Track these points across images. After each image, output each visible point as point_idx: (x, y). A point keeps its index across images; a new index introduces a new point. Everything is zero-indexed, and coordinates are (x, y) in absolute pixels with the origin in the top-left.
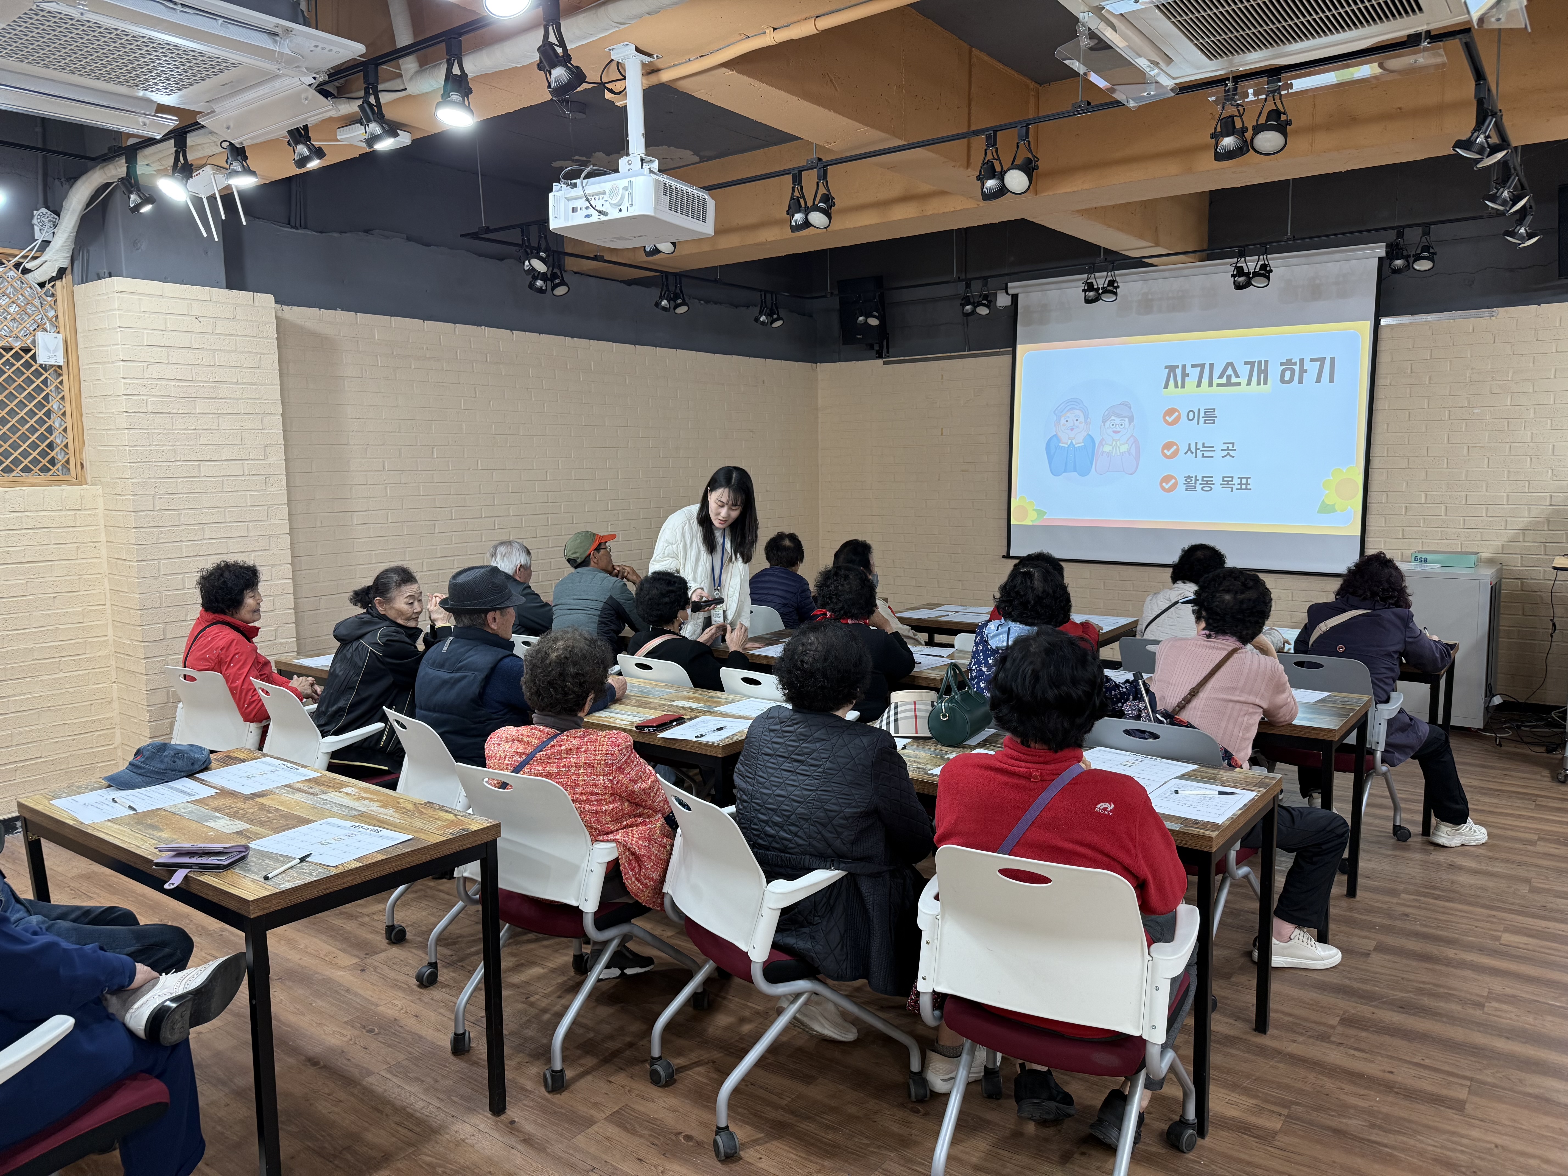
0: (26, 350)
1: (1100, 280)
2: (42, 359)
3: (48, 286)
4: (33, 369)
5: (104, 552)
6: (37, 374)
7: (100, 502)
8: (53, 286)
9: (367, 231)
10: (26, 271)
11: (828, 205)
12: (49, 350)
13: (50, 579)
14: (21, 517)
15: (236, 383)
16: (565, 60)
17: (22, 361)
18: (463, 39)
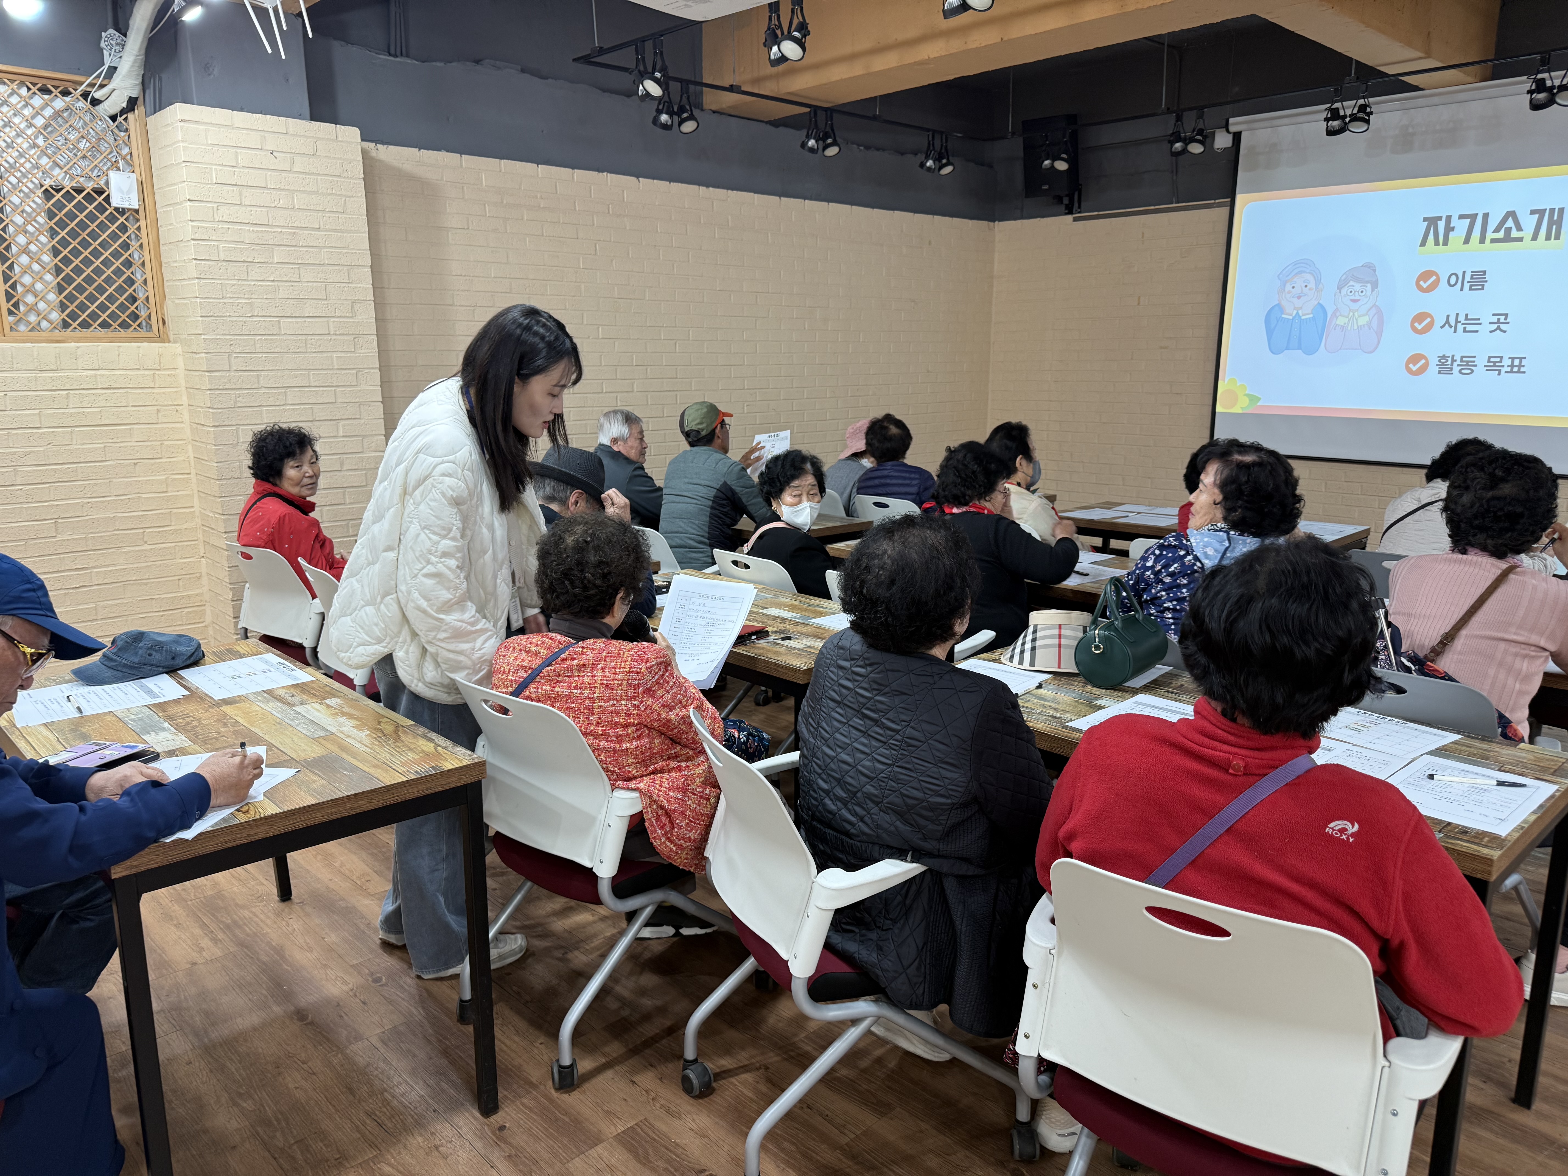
0: (100, 192)
1: (1349, 104)
2: (115, 202)
3: (120, 119)
4: (108, 213)
5: (186, 417)
6: (112, 219)
7: (180, 363)
8: (126, 119)
9: (477, 62)
10: (95, 102)
12: (122, 192)
13: (130, 444)
14: (96, 375)
15: (318, 229)
17: (95, 204)
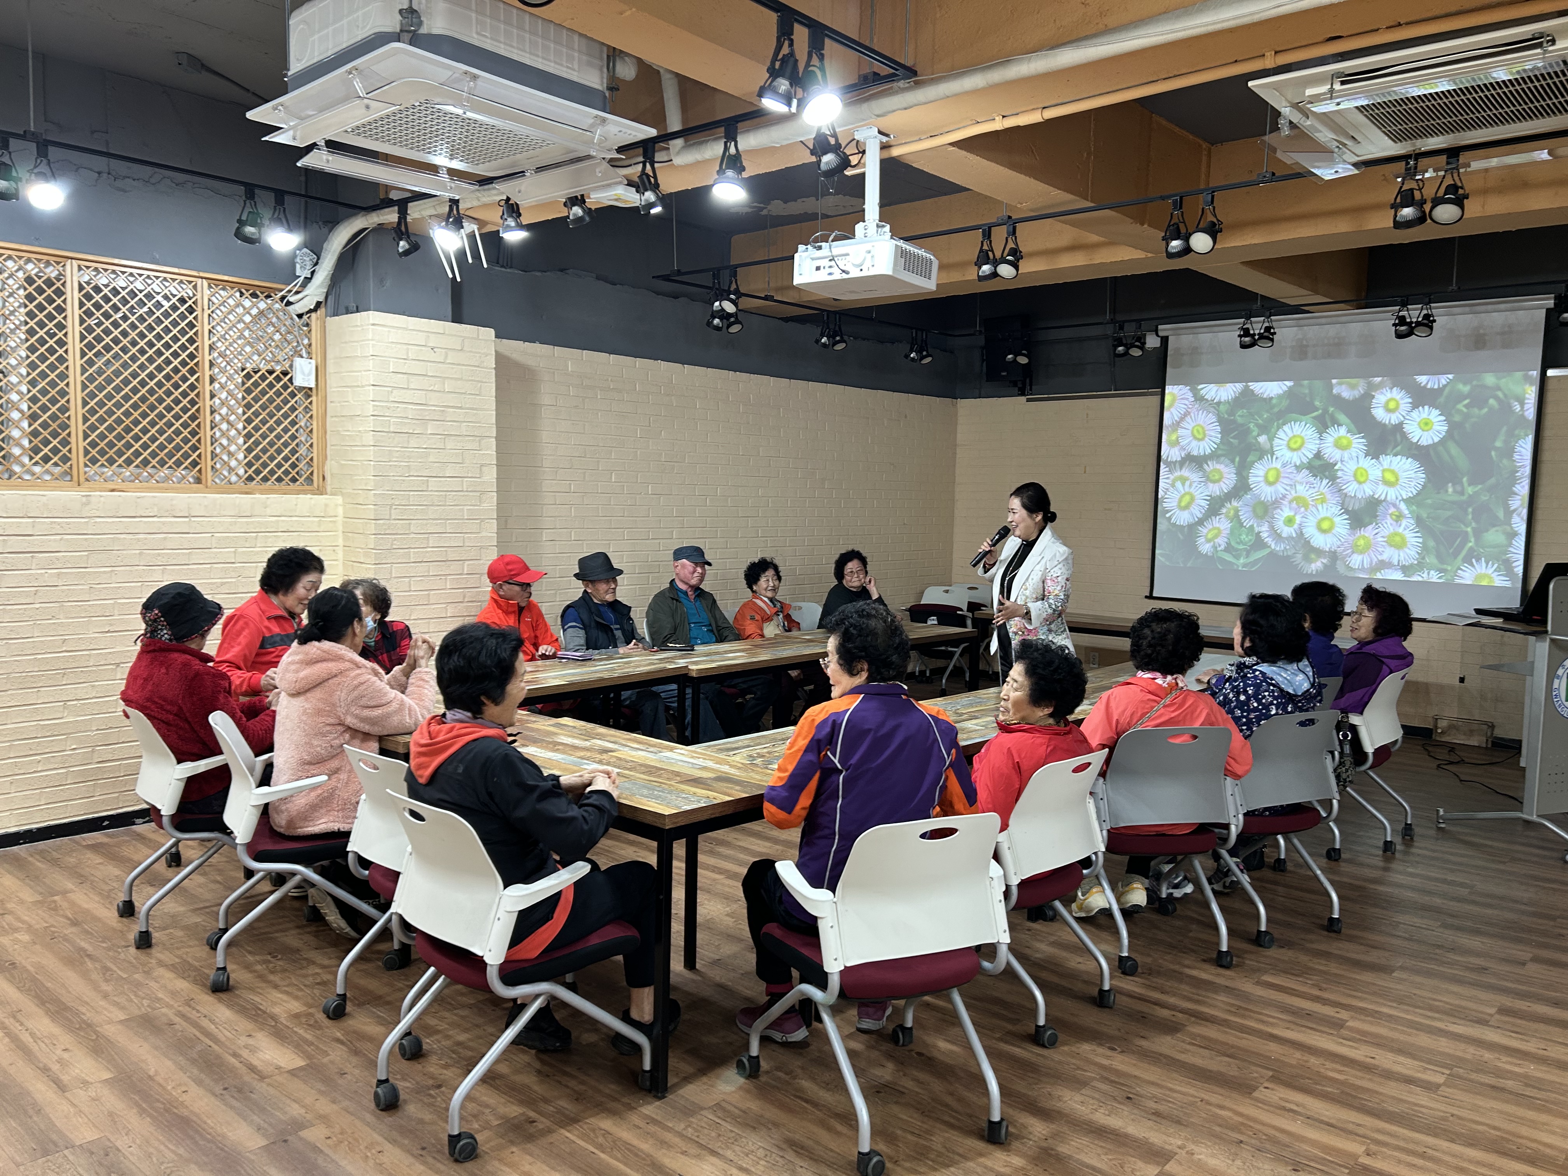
0: (285, 373)
1: (1257, 325)
2: (299, 381)
3: (305, 317)
4: (289, 390)
5: (340, 555)
6: (292, 395)
7: (340, 510)
8: (309, 318)
9: (562, 270)
10: (289, 303)
11: (1016, 257)
12: (303, 373)
15: (460, 408)
16: (836, 148)
17: (282, 383)
18: (740, 125)
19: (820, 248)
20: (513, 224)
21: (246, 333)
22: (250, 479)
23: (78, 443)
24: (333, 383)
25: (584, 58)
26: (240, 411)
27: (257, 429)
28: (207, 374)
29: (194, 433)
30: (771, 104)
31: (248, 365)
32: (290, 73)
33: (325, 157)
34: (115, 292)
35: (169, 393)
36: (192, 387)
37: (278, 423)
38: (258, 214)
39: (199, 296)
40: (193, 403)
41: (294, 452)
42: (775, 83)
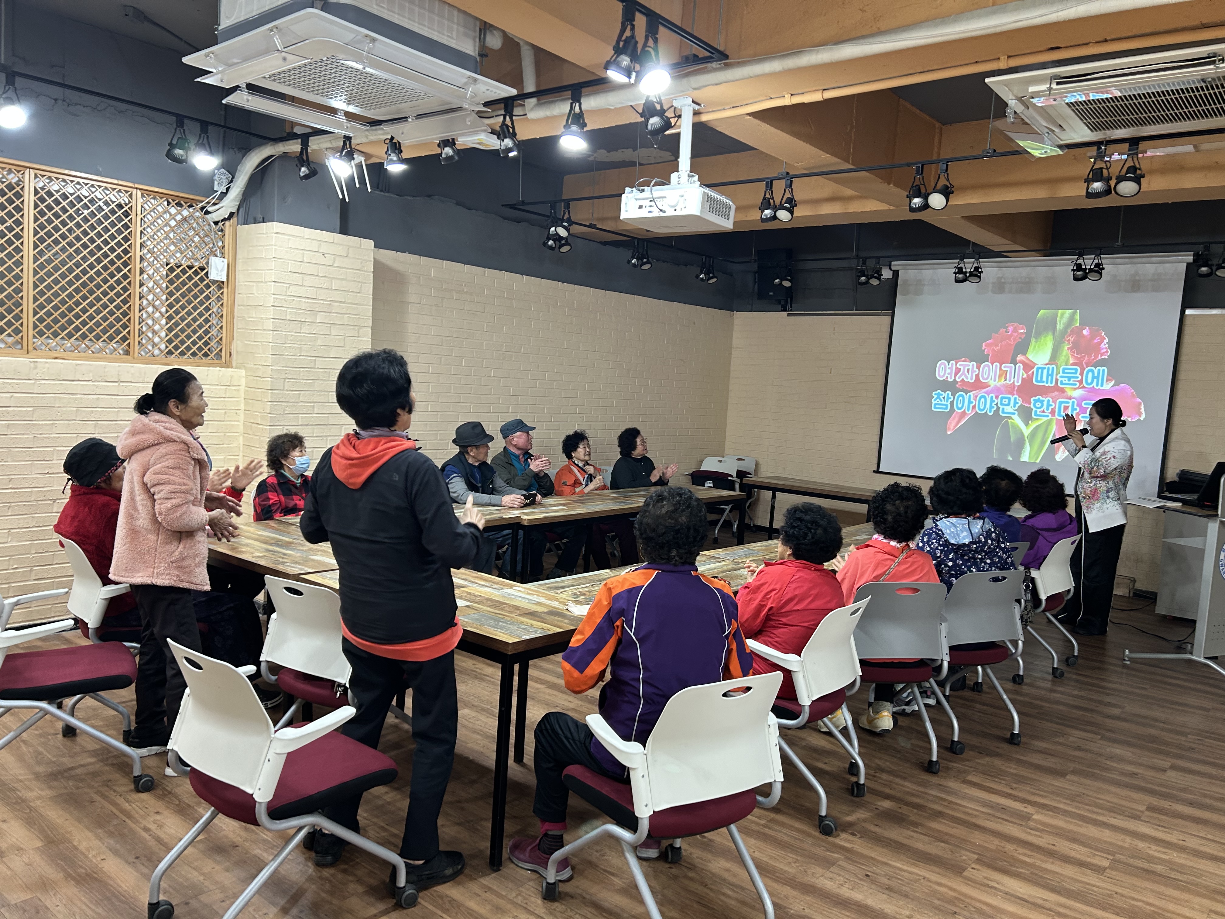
0: (202, 269)
1: (969, 265)
2: (213, 276)
3: (220, 224)
4: (205, 282)
5: (242, 417)
6: (208, 286)
7: (243, 382)
8: (224, 225)
9: (430, 196)
10: (207, 213)
11: (791, 204)
12: (217, 270)
15: (344, 302)
16: (661, 113)
17: (199, 276)
18: (584, 90)
19: (643, 191)
20: (395, 159)
21: (171, 235)
22: (170, 353)
23: (29, 319)
24: (241, 278)
25: (462, 29)
26: (164, 298)
27: (177, 312)
28: (138, 266)
29: (125, 314)
30: (614, 75)
31: (172, 261)
32: (220, 28)
33: (245, 97)
34: (65, 197)
35: (105, 281)
36: (125, 277)
37: (195, 308)
38: (186, 139)
39: (133, 203)
40: (125, 289)
41: (206, 332)
42: (619, 59)
